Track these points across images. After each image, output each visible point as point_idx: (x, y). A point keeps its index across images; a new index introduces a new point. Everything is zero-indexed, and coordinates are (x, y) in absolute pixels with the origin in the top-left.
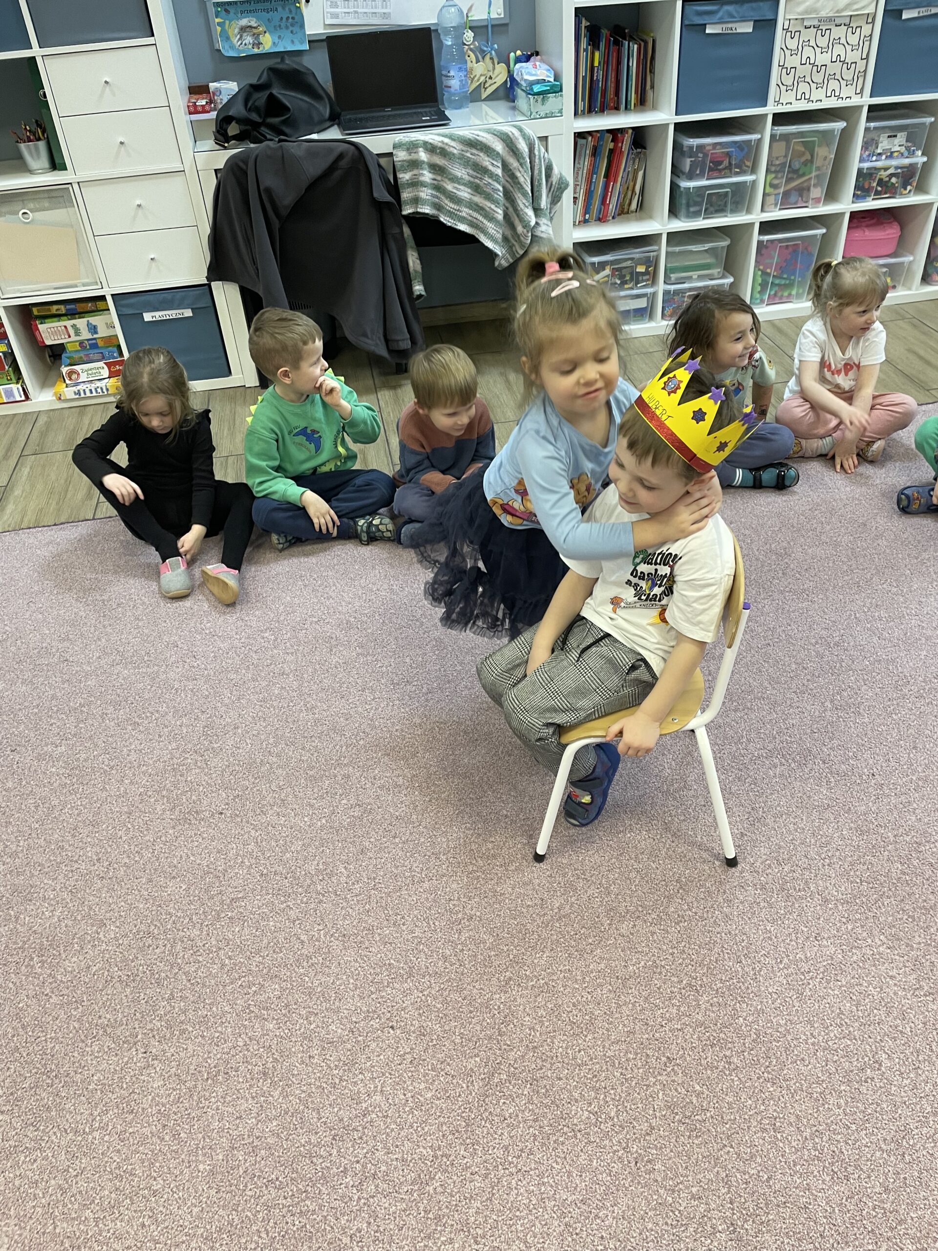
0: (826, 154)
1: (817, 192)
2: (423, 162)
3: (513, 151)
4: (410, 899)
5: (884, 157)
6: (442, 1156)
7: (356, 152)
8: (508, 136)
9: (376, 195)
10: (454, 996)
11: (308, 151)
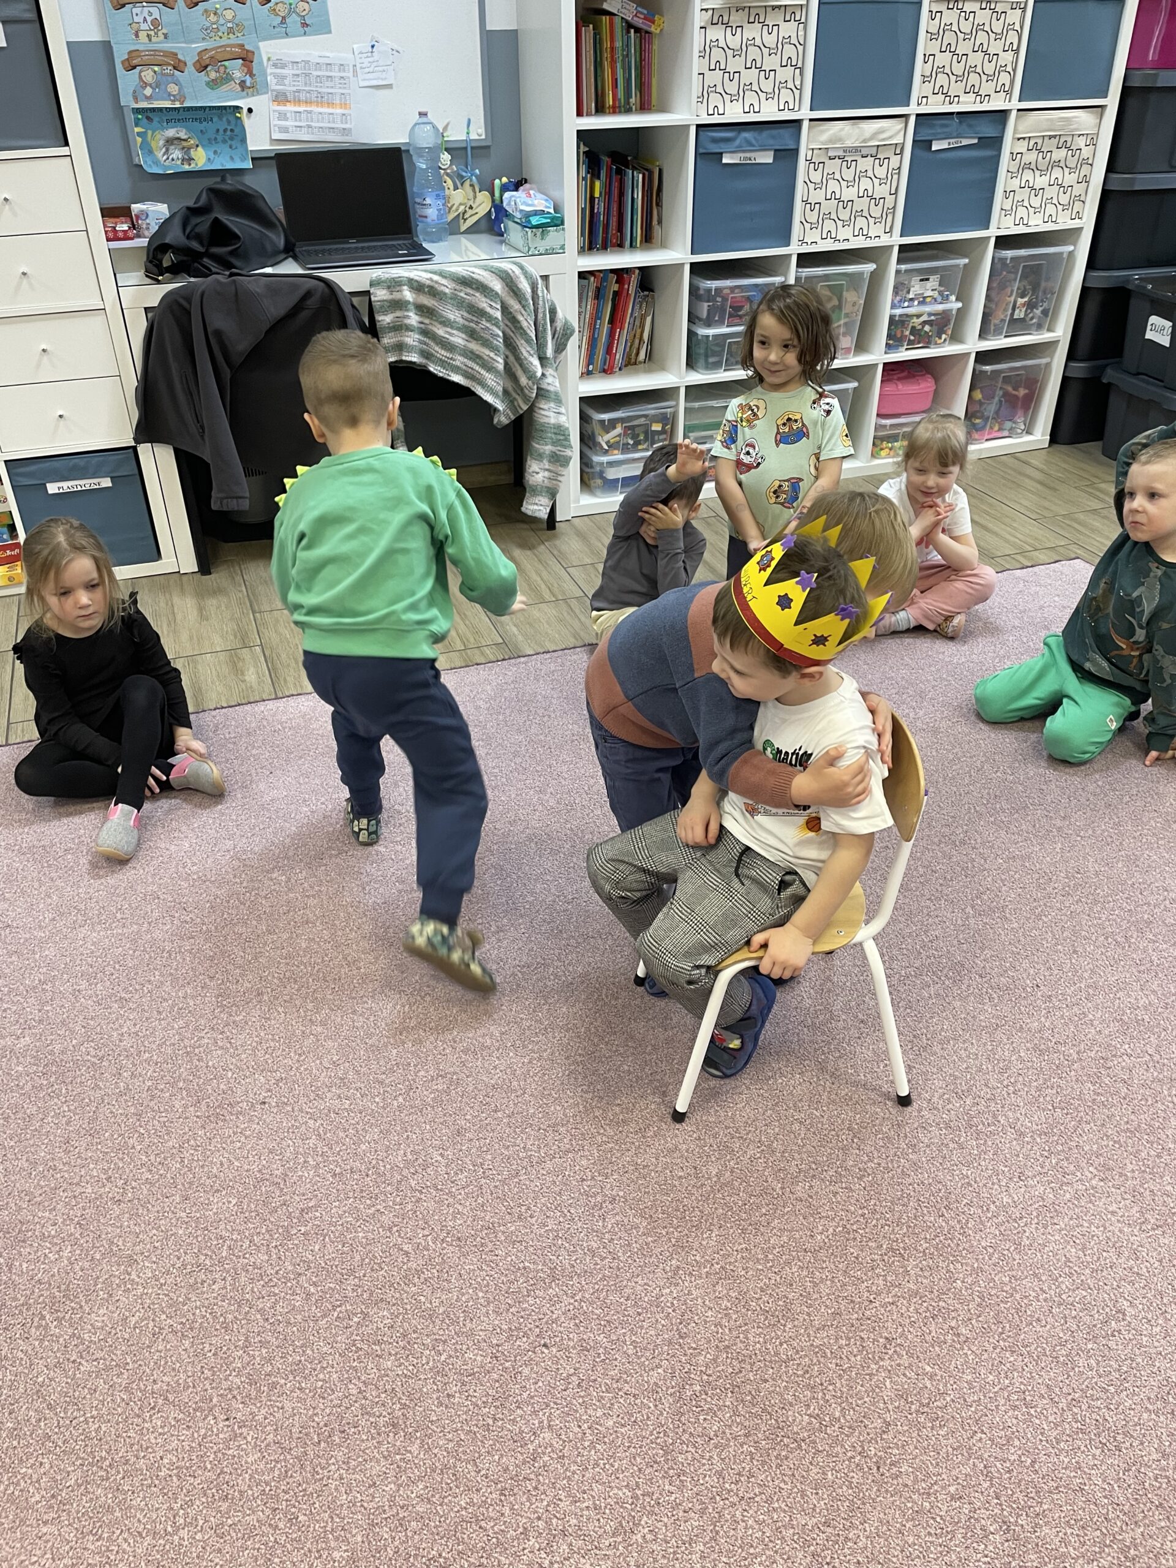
0: (855, 299)
1: (847, 342)
2: (408, 302)
3: (513, 291)
4: (533, 1185)
5: (916, 303)
6: (643, 1495)
7: (327, 290)
8: (508, 275)
10: (615, 1297)
11: (268, 287)
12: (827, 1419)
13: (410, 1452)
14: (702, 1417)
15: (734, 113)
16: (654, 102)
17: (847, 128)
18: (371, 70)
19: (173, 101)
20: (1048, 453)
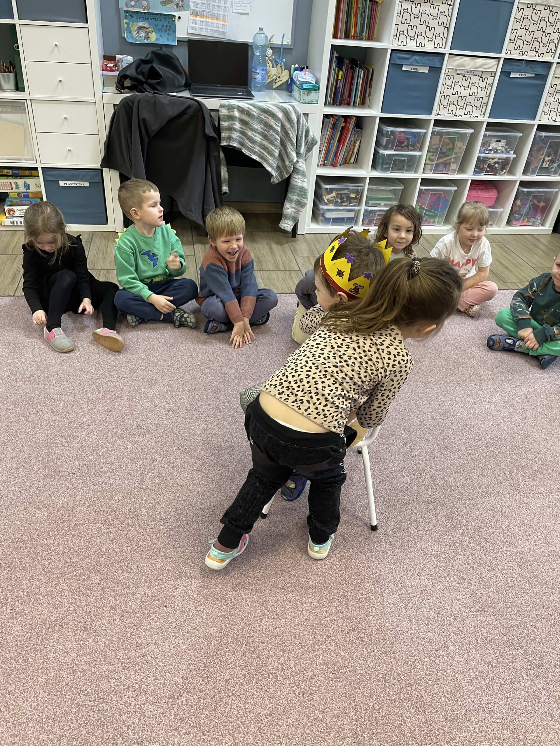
0: (461, 146)
2: (236, 117)
3: (288, 119)
5: (492, 152)
6: (188, 683)
7: (198, 106)
8: (286, 110)
9: (207, 132)
11: (170, 101)
13: (88, 641)
14: (228, 654)
15: (411, 46)
16: (375, 36)
17: (468, 60)
18: (239, 5)
19: (144, 9)
20: (551, 236)
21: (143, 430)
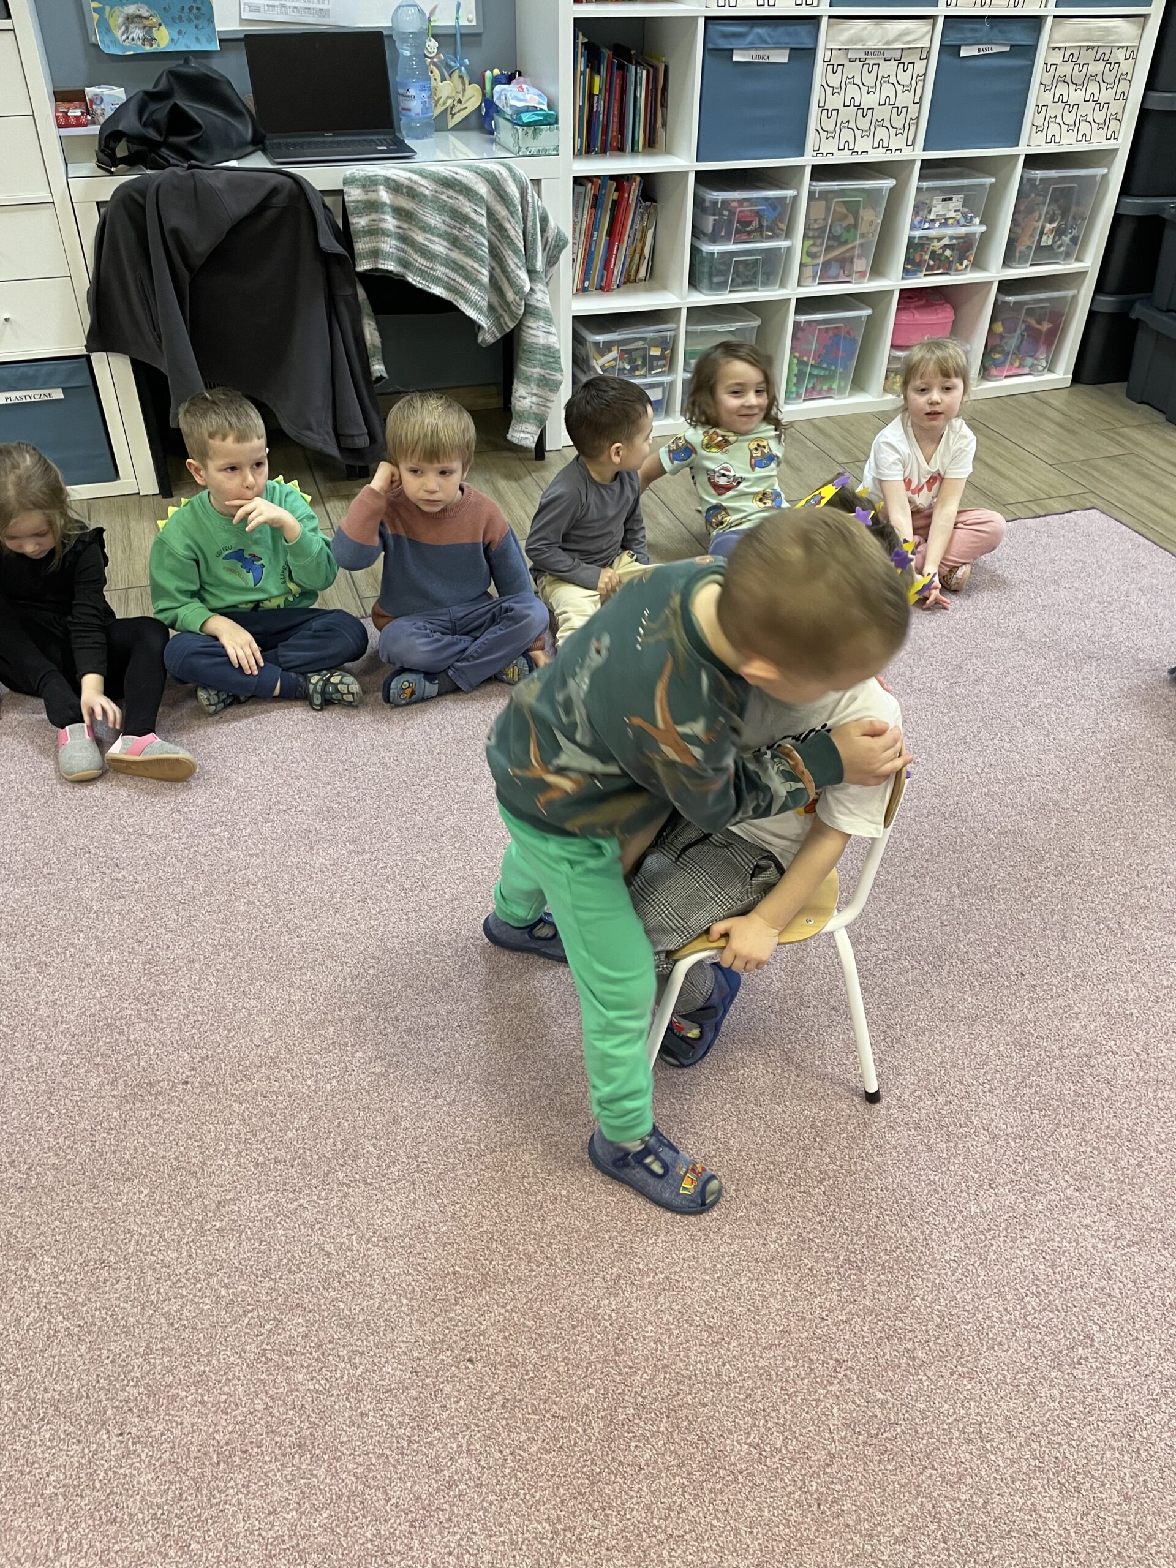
0: (872, 218)
1: (861, 265)
2: (385, 204)
3: (500, 196)
4: (469, 1180)
5: (937, 224)
6: (564, 1530)
7: (295, 186)
8: (494, 176)
9: (323, 244)
10: (549, 1308)
11: (230, 182)
12: (768, 1449)
14: (633, 1444)
17: (870, 28)
20: (1070, 393)
21: (318, 955)
